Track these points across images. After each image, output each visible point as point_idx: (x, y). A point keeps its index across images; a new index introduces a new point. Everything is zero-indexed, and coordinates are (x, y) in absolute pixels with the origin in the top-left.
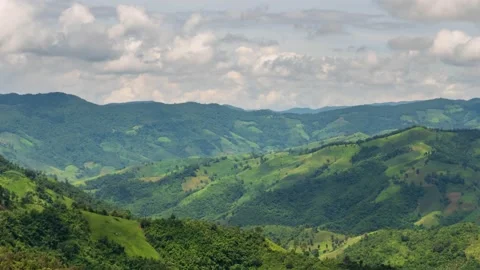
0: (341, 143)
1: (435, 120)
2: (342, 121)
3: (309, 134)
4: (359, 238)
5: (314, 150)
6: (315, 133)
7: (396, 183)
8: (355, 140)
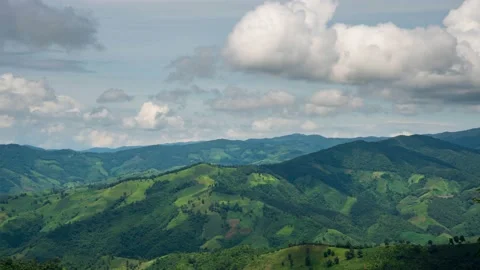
0: (137, 179)
1: (218, 158)
2: (137, 159)
3: (108, 171)
4: (152, 262)
5: (112, 185)
6: (113, 170)
7: (185, 212)
8: (148, 175)
